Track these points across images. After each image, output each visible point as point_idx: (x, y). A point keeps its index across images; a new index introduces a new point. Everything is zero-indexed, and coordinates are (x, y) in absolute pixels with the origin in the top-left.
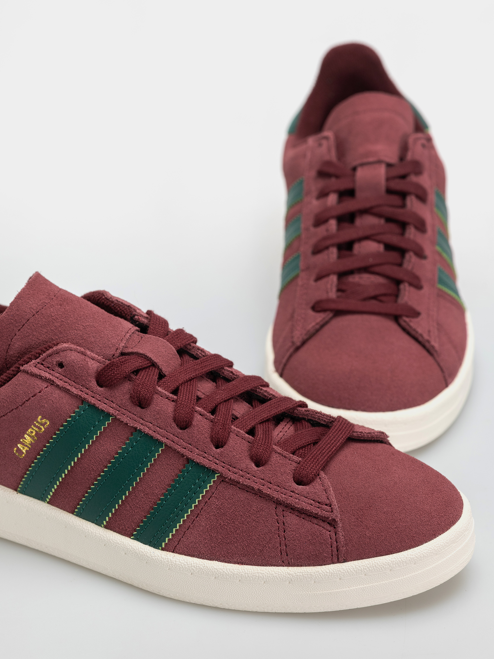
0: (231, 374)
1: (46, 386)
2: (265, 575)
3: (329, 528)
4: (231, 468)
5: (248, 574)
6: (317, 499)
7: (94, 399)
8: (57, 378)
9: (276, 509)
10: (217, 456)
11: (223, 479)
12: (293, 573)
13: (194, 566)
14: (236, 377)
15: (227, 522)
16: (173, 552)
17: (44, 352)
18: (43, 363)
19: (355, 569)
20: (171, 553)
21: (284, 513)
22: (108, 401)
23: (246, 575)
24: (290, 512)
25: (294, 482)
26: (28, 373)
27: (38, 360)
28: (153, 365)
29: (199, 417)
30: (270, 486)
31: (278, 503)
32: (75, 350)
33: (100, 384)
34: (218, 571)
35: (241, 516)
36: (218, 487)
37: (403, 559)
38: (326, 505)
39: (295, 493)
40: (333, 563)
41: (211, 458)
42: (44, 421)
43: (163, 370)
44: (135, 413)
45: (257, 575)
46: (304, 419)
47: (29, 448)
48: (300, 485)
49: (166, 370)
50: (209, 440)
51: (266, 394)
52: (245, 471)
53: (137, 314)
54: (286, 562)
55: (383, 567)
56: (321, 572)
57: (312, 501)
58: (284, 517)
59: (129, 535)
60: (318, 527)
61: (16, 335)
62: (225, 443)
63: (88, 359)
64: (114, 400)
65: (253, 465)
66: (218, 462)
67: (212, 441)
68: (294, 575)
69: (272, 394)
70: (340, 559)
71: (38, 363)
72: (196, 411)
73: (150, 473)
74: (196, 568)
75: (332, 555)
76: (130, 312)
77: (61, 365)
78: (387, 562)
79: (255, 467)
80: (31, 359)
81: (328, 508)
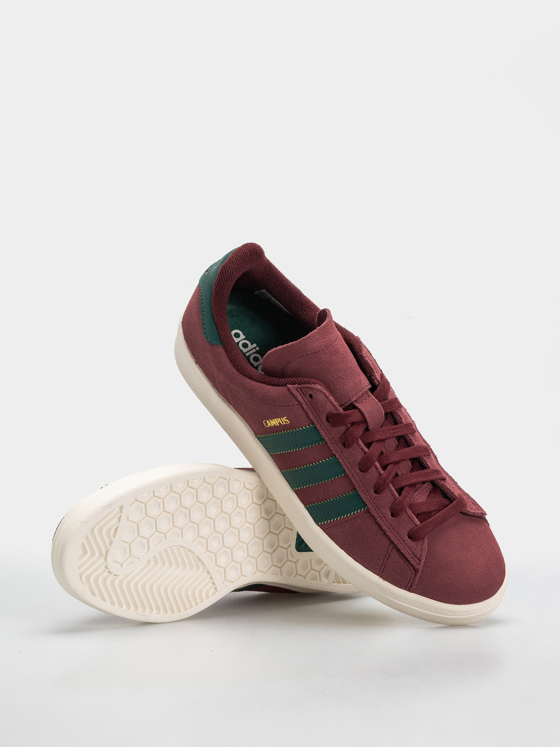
0: (410, 440)
1: (297, 404)
2: (366, 575)
3: (413, 571)
4: (376, 509)
5: (356, 568)
6: (415, 553)
7: (320, 427)
8: (306, 403)
9: (390, 544)
10: (372, 497)
11: (368, 511)
12: (381, 583)
13: (330, 546)
14: (412, 443)
15: (359, 536)
16: (323, 530)
17: (305, 384)
18: (302, 389)
19: (416, 600)
20: (322, 530)
21: (393, 549)
22: (327, 432)
23: (356, 569)
24: (396, 551)
25: (408, 535)
26: (290, 391)
27: (299, 386)
28: (365, 421)
29: (375, 469)
30: (393, 531)
31: (392, 542)
32: (324, 393)
33: (327, 420)
34: (341, 557)
35: (369, 537)
36: (364, 514)
37: (445, 608)
38: (418, 559)
39: (405, 542)
40: (406, 590)
41: (368, 497)
42: (287, 420)
43: (369, 426)
44: (339, 447)
45: (361, 573)
46: (439, 488)
47: (272, 426)
48: (409, 539)
49: (370, 427)
50: (372, 486)
51: (424, 463)
52: (383, 515)
53: (374, 375)
54: (381, 575)
55: (432, 606)
56: (396, 591)
57: (411, 552)
58: (391, 551)
59: (305, 504)
60: (407, 567)
61: (296, 358)
62: (380, 493)
63: (328, 402)
64: (331, 434)
65: (390, 514)
66: (371, 501)
67: (374, 488)
68: (381, 584)
69: (428, 464)
70: (410, 590)
71: (299, 388)
72: (374, 465)
73: (332, 482)
74: (331, 548)
75: (407, 586)
76: (371, 373)
77: (311, 396)
78: (435, 605)
79: (390, 516)
80: (296, 383)
81: (418, 561)
